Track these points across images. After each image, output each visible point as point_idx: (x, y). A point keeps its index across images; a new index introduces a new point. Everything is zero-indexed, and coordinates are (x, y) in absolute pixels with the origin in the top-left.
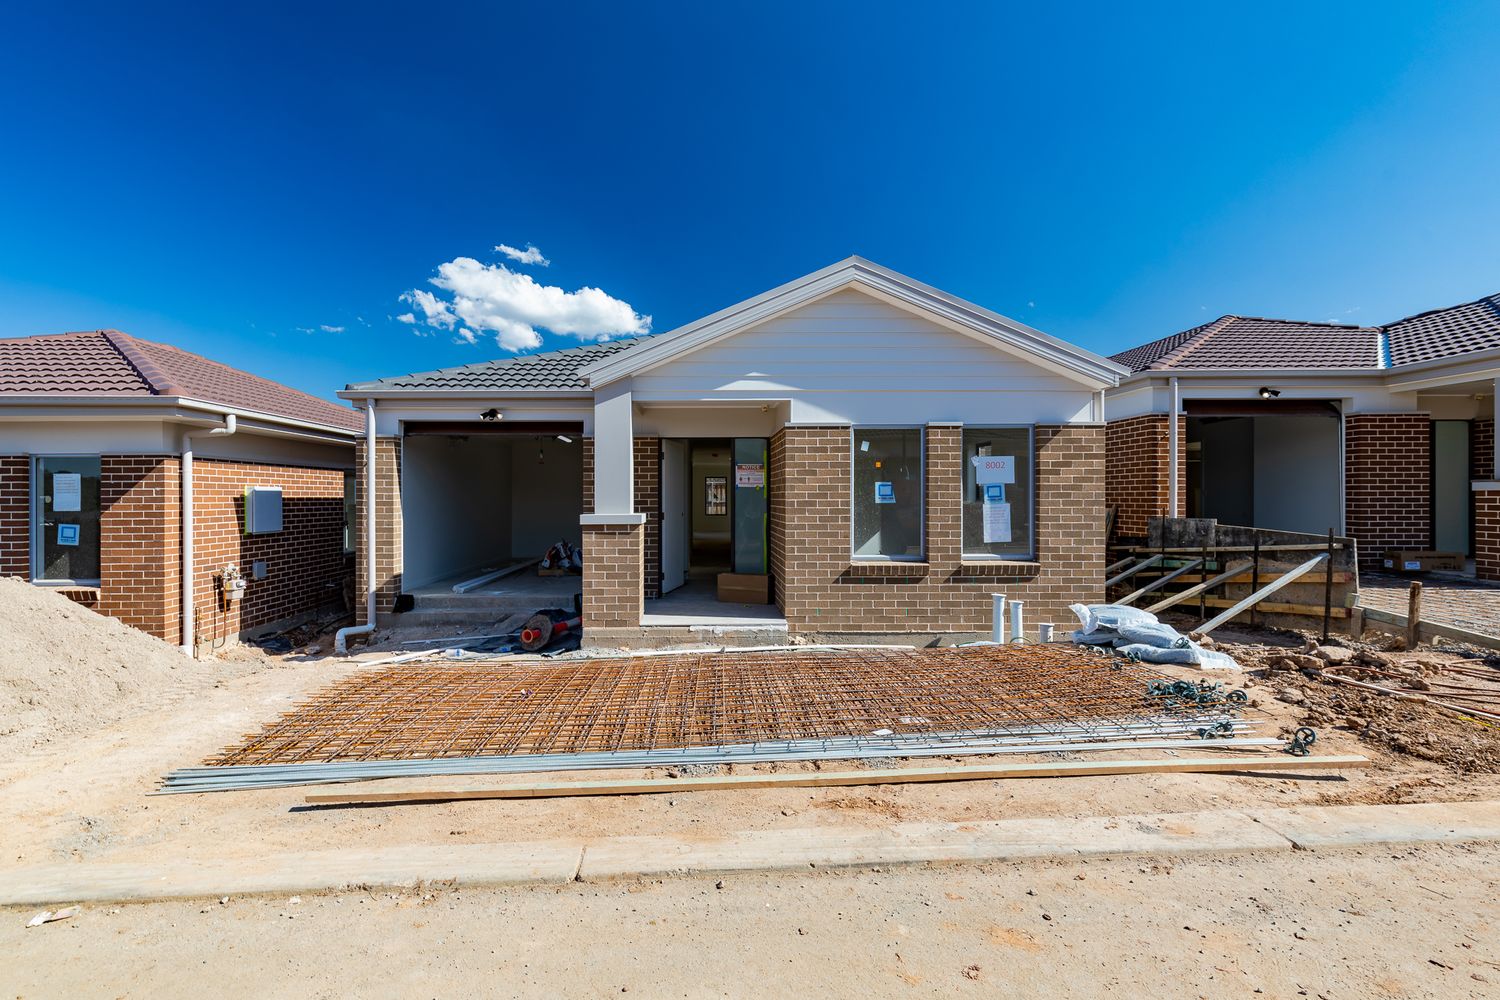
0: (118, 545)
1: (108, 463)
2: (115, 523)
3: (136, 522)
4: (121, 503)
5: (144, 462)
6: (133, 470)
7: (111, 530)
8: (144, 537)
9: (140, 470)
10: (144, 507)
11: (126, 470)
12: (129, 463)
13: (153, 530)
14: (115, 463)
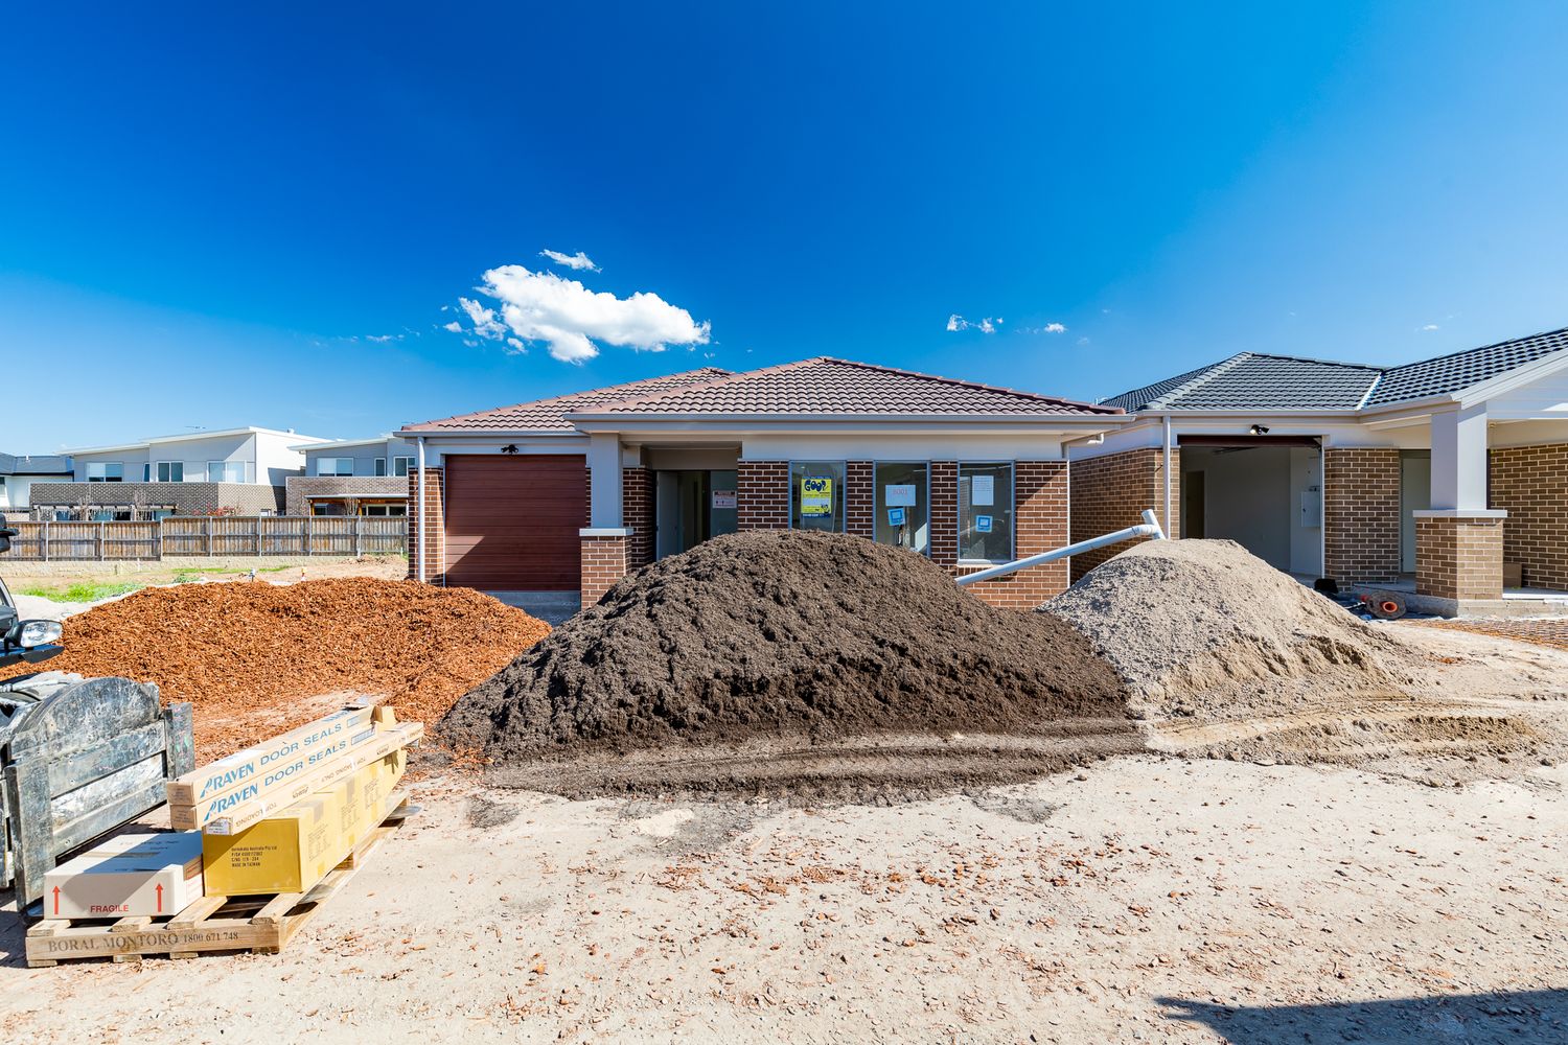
0: (1031, 532)
1: (1023, 467)
2: (1028, 515)
3: (1045, 514)
4: (1034, 499)
5: (1051, 467)
6: (1042, 473)
7: (1025, 521)
8: (1051, 526)
9: (1048, 473)
10: (1052, 502)
11: (1037, 473)
12: (1039, 467)
13: (1058, 520)
14: (1029, 467)
